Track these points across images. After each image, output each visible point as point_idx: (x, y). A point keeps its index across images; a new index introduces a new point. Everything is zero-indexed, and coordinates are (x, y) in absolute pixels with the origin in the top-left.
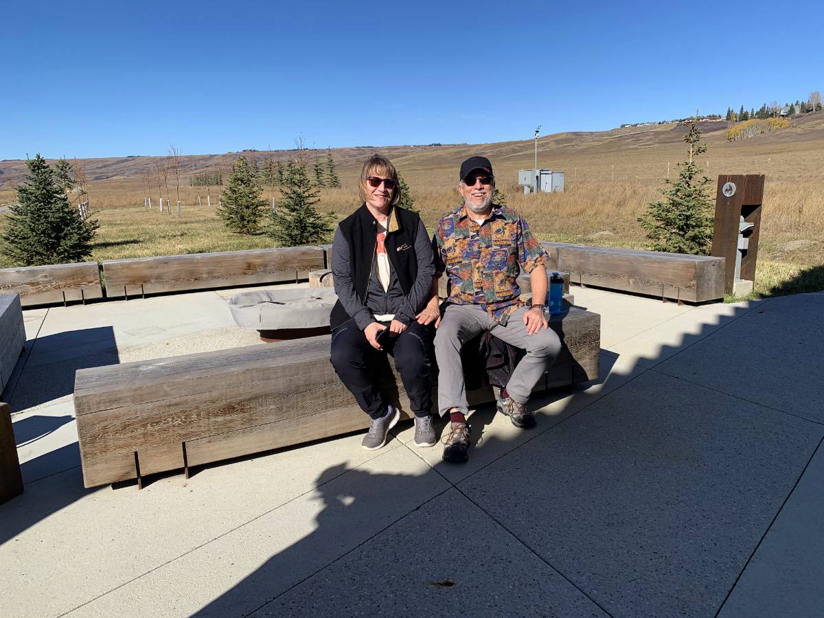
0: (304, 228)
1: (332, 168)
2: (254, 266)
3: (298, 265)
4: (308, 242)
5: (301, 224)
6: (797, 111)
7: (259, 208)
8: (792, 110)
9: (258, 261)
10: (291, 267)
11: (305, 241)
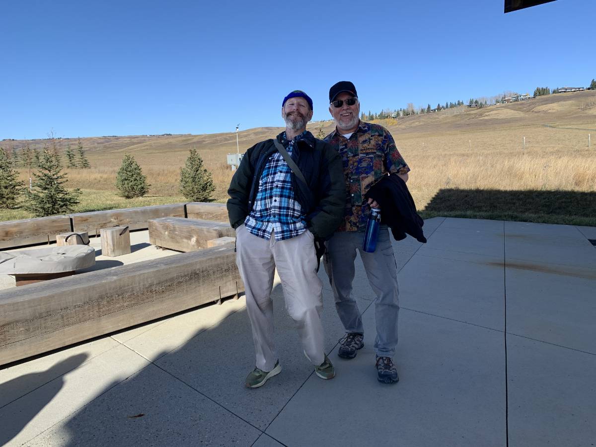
0: (54, 203)
1: (82, 153)
2: (11, 234)
3: (49, 230)
4: (58, 212)
5: (52, 199)
6: (401, 114)
7: (16, 187)
8: (398, 114)
9: (15, 229)
10: (43, 232)
11: (56, 212)
